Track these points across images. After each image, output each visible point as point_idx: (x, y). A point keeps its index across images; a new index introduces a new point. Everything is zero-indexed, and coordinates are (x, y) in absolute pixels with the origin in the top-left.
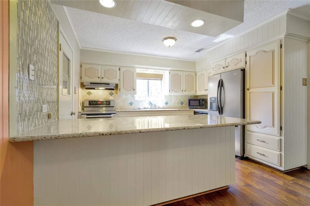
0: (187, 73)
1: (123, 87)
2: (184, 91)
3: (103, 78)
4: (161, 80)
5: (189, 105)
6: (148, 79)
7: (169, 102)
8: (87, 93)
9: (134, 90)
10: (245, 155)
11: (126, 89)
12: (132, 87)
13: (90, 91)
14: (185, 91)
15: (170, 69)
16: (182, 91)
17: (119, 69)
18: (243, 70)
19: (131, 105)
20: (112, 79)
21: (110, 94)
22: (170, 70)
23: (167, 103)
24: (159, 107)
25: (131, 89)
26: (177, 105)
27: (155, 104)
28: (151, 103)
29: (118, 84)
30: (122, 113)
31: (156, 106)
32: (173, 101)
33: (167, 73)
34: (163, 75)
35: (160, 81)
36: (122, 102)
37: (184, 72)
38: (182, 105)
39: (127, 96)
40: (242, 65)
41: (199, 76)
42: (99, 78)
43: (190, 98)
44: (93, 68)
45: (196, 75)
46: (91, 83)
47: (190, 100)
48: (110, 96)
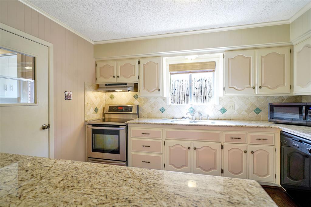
0: (265, 52)
1: (144, 88)
2: (257, 87)
3: (118, 77)
4: (214, 71)
6: (190, 72)
7: (228, 108)
8: (110, 97)
9: (159, 90)
11: (148, 90)
12: (157, 86)
13: (112, 94)
14: (260, 87)
15: (224, 49)
16: (254, 88)
17: (139, 63)
19: (163, 112)
20: (130, 76)
21: (134, 97)
22: (226, 51)
24: (208, 116)
25: (155, 90)
26: (246, 113)
27: (201, 111)
29: (137, 84)
30: (134, 125)
31: (201, 115)
32: (237, 107)
34: (214, 62)
35: (212, 73)
36: (150, 108)
37: (258, 51)
38: (258, 113)
39: (156, 99)
41: (299, 52)
42: (114, 77)
43: (274, 102)
44: (108, 65)
45: (291, 51)
46: (106, 85)
47: (271, 106)
48: (135, 99)
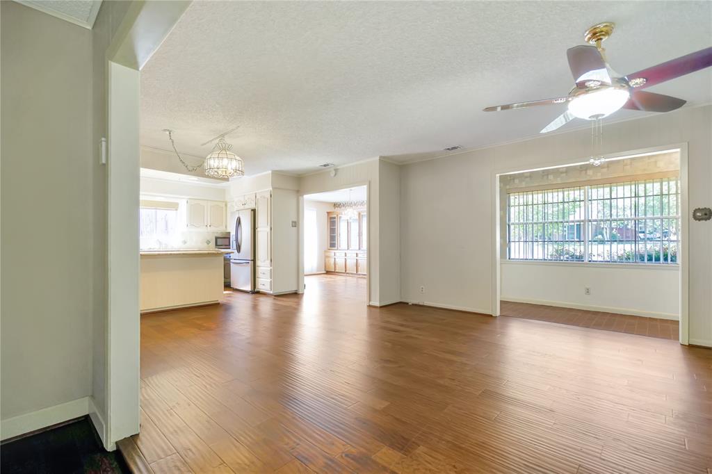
0: (213, 204)
2: (208, 226)
4: (176, 210)
5: (216, 245)
6: (156, 209)
7: (188, 241)
10: (256, 290)
14: (210, 226)
15: (189, 197)
18: (254, 211)
22: (188, 199)
23: (185, 242)
26: (200, 244)
28: (160, 242)
32: (195, 239)
33: (184, 202)
34: (179, 204)
37: (208, 202)
38: (208, 244)
40: (253, 206)
43: (217, 235)
47: (216, 238)
